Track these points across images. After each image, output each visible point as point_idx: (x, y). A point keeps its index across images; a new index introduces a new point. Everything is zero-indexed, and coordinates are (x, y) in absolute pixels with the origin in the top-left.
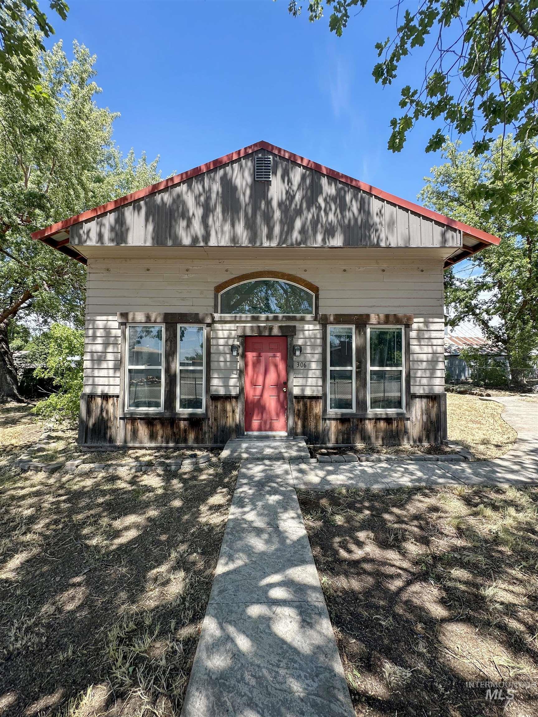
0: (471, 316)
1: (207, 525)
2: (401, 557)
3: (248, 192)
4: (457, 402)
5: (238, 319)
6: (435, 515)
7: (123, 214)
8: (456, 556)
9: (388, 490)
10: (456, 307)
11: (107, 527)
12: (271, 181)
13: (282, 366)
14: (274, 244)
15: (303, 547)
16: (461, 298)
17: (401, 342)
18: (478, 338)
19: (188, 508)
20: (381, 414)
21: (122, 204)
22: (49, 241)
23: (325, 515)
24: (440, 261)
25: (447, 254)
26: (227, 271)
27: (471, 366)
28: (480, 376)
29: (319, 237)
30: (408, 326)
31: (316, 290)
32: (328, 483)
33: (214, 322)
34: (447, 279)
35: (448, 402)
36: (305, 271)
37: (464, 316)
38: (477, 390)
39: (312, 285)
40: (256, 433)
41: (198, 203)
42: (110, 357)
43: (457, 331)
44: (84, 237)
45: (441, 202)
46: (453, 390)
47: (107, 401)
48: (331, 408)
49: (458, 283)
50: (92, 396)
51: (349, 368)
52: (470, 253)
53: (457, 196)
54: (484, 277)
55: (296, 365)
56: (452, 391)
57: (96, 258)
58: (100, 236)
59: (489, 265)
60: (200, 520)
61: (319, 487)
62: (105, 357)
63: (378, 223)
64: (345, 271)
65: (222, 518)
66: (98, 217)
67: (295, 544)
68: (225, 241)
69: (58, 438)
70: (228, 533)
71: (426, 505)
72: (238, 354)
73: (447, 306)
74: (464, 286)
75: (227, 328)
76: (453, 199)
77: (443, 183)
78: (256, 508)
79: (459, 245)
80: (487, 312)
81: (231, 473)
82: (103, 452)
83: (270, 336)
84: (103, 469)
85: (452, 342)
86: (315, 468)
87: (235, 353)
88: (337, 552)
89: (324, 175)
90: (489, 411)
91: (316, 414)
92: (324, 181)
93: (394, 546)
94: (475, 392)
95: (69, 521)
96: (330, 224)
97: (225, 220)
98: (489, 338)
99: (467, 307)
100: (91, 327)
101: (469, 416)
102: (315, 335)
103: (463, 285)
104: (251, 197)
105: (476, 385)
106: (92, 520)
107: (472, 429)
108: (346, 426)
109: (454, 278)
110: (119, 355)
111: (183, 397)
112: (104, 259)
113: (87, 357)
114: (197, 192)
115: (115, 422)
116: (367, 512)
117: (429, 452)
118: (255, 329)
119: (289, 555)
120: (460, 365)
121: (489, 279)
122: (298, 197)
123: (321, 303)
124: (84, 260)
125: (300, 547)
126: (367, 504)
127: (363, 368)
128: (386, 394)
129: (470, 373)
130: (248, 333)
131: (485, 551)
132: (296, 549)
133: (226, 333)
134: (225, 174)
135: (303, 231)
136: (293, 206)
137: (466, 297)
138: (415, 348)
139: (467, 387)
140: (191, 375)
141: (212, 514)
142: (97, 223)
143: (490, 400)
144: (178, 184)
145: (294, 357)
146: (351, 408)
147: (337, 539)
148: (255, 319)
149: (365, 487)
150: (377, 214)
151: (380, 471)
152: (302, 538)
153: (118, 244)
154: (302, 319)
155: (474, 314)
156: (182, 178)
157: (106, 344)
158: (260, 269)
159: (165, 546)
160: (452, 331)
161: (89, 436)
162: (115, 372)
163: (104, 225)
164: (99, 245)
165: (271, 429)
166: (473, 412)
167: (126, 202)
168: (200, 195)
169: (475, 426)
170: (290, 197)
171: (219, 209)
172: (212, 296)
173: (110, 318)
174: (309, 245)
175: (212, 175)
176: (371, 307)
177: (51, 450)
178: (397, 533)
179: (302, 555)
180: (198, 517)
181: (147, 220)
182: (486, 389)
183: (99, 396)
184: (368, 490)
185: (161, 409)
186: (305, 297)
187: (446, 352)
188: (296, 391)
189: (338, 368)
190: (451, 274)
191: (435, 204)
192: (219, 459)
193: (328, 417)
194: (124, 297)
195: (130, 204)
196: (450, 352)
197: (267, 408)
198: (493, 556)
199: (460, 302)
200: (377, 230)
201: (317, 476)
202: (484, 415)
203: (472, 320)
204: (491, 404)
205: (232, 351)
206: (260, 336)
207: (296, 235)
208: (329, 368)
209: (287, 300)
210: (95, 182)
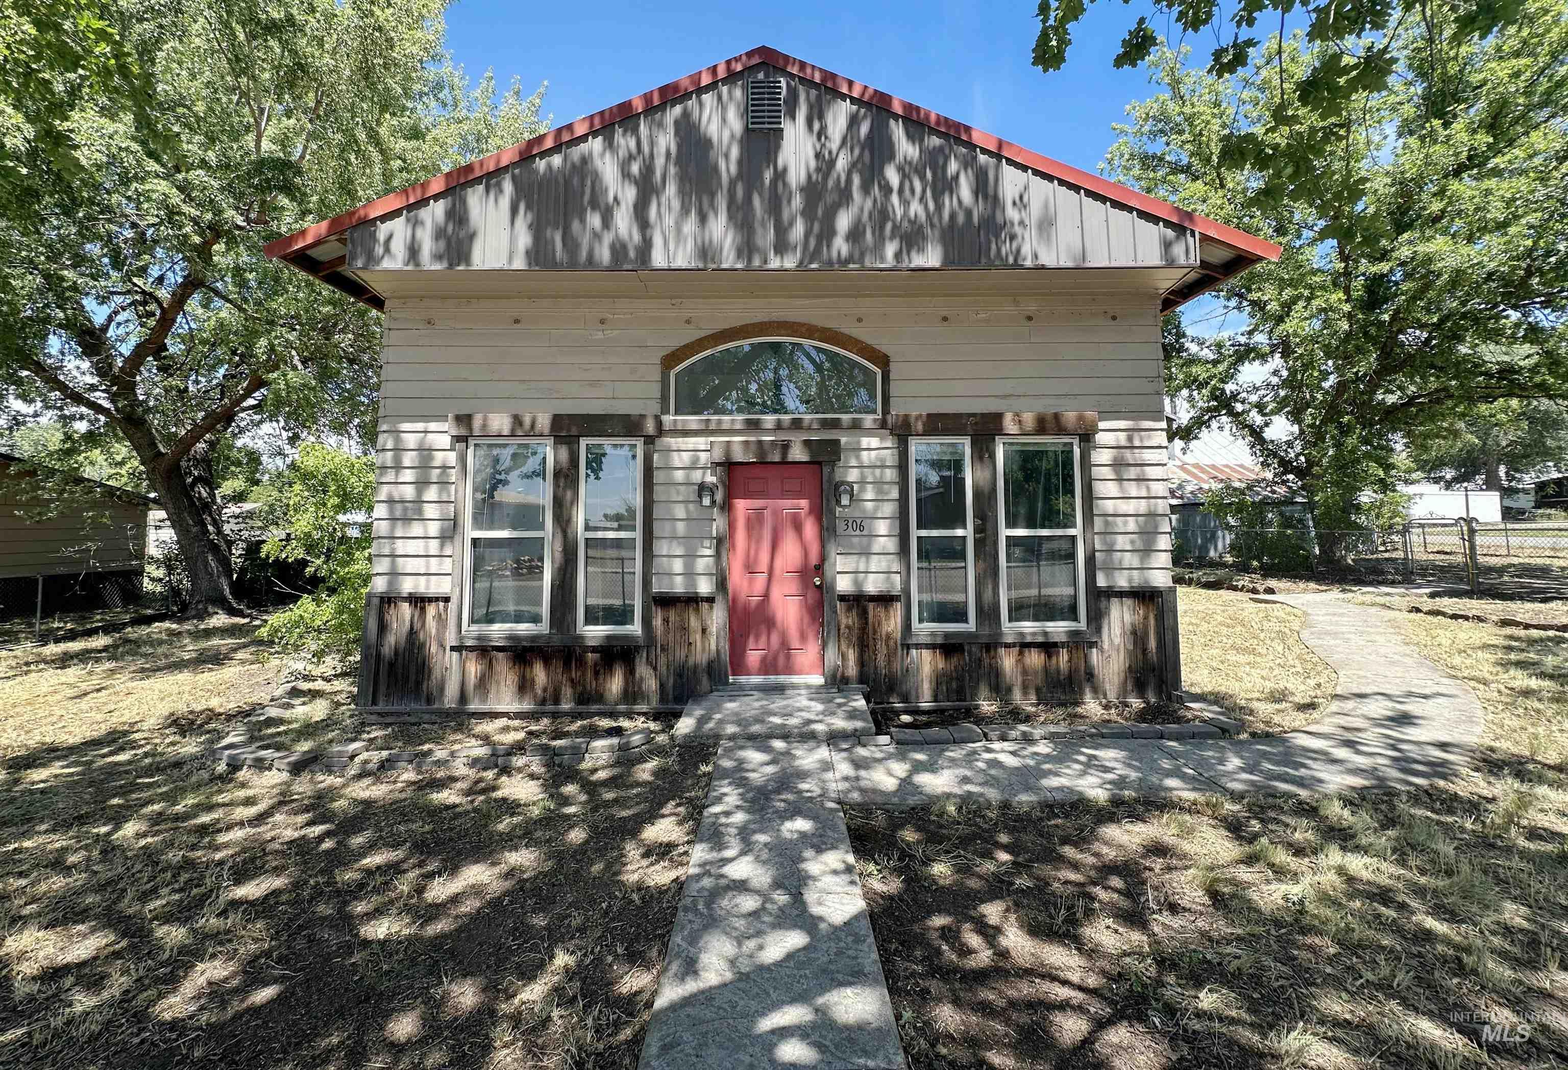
0: (1224, 419)
1: (639, 889)
2: (1083, 962)
3: (735, 152)
4: (1201, 608)
5: (713, 426)
6: (1158, 864)
7: (464, 202)
8: (1209, 957)
9: (1051, 807)
10: (1191, 399)
11: (412, 897)
12: (782, 130)
13: (810, 529)
14: (790, 262)
15: (858, 940)
16: (1201, 378)
17: (1072, 477)
18: (1241, 466)
19: (598, 850)
20: (1034, 634)
21: (462, 181)
22: (303, 260)
23: (907, 865)
24: (1154, 296)
25: (1167, 281)
26: (688, 322)
27: (1229, 528)
28: (1249, 549)
29: (890, 249)
30: (1087, 437)
31: (883, 361)
32: (917, 790)
33: (661, 431)
34: (1170, 339)
35: (1181, 607)
36: (860, 320)
37: (1210, 419)
38: (1244, 581)
39: (874, 350)
40: (756, 679)
41: (626, 174)
42: (431, 511)
43: (1197, 453)
44: (379, 250)
45: (1152, 175)
46: (1191, 580)
47: (423, 610)
48: (921, 621)
49: (1193, 348)
50: (389, 599)
51: (959, 532)
52: (1218, 279)
53: (1185, 161)
54: (1250, 333)
55: (840, 526)
56: (1190, 582)
57: (404, 298)
58: (413, 252)
59: (1259, 306)
60: (624, 877)
61: (895, 800)
62: (420, 511)
63: (1016, 222)
64: (945, 319)
65: (673, 874)
66: (410, 208)
67: (839, 933)
68: (683, 258)
69: (315, 694)
70: (686, 909)
71: (1137, 840)
72: (713, 502)
73: (1173, 397)
74: (1207, 354)
75: (691, 447)
76: (1177, 169)
77: (1153, 134)
78: (750, 850)
79: (1192, 261)
80: (1260, 407)
81: (698, 768)
82: (414, 724)
83: (784, 463)
84: (411, 762)
85: (1185, 476)
86: (889, 757)
87: (706, 501)
88: (939, 952)
89: (896, 117)
90: (1275, 626)
91: (888, 637)
92: (898, 131)
93: (1066, 935)
94: (1240, 584)
95: (328, 884)
96: (913, 222)
97: (685, 210)
98: (1265, 465)
99: (1215, 398)
100: (390, 445)
101: (1228, 637)
102: (883, 460)
103: (1206, 351)
104: (740, 162)
105: (1243, 568)
106: (379, 880)
107: (1237, 665)
108: (954, 660)
109: (1184, 336)
110: (451, 507)
111: (591, 601)
112: (422, 298)
113: (380, 511)
114: (622, 153)
115: (440, 656)
116: (1004, 857)
117: (1142, 716)
118: (753, 447)
119: (825, 959)
120: (1204, 525)
121: (1261, 339)
122: (842, 163)
123: (894, 390)
124: (378, 303)
125: (850, 939)
126: (1004, 838)
127: (989, 532)
128: (1044, 592)
129: (1228, 542)
130: (739, 456)
131: (1275, 947)
132: (842, 944)
133: (686, 457)
134: (686, 114)
135: (855, 235)
136: (830, 183)
137: (1211, 378)
138: (1106, 488)
139: (1220, 572)
140: (612, 553)
141: (652, 864)
142: (408, 220)
143: (1275, 602)
144: (584, 138)
145: (838, 509)
146: (966, 621)
147: (938, 921)
148: (753, 425)
149: (999, 797)
150: (1014, 203)
151: (1031, 763)
152: (856, 917)
153: (451, 266)
154: (856, 426)
155: (1232, 413)
156: (592, 125)
157: (421, 484)
158: (760, 316)
159: (543, 940)
160: (1184, 452)
161: (382, 688)
162: (442, 546)
163: (422, 223)
164: (410, 268)
165: (789, 670)
166: (1239, 629)
167: (471, 177)
168: (631, 158)
169: (1242, 659)
170: (825, 163)
171: (671, 189)
172: (658, 377)
173: (433, 426)
174: (868, 263)
175: (658, 116)
176: (1005, 397)
177: (296, 721)
178: (1073, 906)
179: (856, 958)
180: (618, 873)
181: (514, 211)
182: (1265, 576)
183: (405, 599)
184: (1005, 806)
185: (543, 628)
186: (860, 378)
187: (1173, 496)
188: (844, 585)
189: (935, 533)
190: (1178, 327)
191: (1139, 179)
192: (672, 738)
193: (914, 641)
194: (466, 380)
195: (478, 181)
196: (1181, 498)
197: (779, 624)
198: (1295, 958)
199: (1201, 386)
200: (1013, 237)
201: (890, 774)
202: (1262, 636)
203: (1227, 427)
204: (1277, 611)
205: (700, 496)
206: (763, 463)
207: (840, 245)
208: (915, 533)
209: (822, 387)
210: (407, 138)
